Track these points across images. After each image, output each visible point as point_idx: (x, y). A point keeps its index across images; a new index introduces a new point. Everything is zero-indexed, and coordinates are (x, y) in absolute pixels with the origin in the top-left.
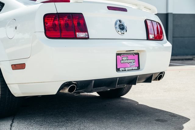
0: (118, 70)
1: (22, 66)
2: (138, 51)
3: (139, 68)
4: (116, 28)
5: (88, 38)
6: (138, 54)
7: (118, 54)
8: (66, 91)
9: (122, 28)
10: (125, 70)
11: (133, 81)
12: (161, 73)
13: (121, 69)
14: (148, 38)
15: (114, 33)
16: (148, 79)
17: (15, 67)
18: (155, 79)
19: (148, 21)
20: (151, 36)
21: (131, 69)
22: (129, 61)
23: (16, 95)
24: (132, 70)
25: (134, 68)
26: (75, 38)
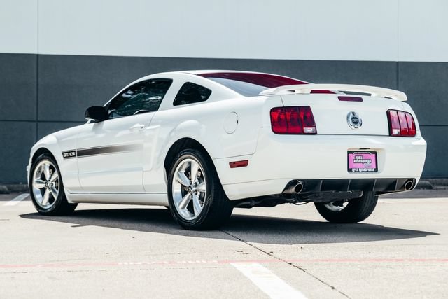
0: (350, 170)
1: (244, 164)
2: (375, 149)
3: (376, 170)
4: (348, 121)
5: (316, 134)
6: (375, 153)
7: (349, 153)
8: (292, 190)
9: (356, 121)
10: (359, 172)
13: (353, 170)
14: (391, 134)
15: (346, 127)
17: (234, 165)
18: (402, 188)
19: (391, 111)
20: (396, 132)
21: (366, 170)
22: (364, 161)
23: (231, 199)
24: (368, 171)
25: (370, 170)
26: (302, 133)
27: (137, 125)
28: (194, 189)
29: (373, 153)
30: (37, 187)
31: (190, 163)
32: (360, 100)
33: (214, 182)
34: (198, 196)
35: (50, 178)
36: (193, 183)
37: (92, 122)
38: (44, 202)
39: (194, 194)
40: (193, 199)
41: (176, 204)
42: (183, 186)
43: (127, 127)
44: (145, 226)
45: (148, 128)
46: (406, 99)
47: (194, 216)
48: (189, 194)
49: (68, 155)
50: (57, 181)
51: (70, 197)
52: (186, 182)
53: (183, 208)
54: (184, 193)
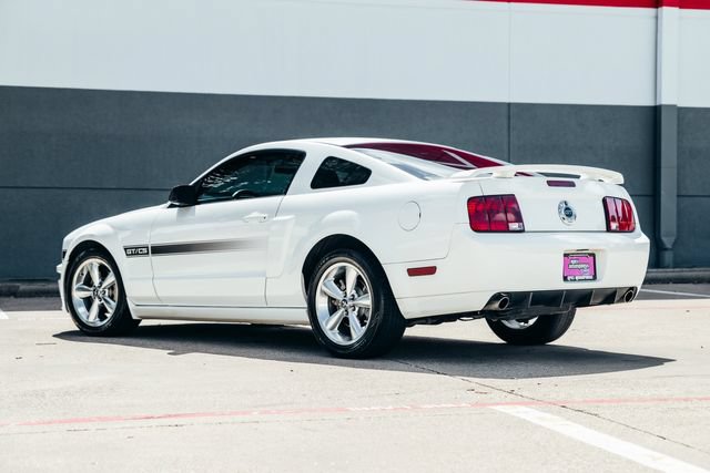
0: (565, 279)
1: (431, 271)
2: (593, 250)
3: (595, 278)
4: (560, 212)
5: (524, 231)
6: (593, 255)
7: (565, 255)
8: (496, 306)
9: (569, 213)
10: (575, 280)
11: (584, 299)
12: (632, 288)
13: (569, 278)
14: (609, 229)
15: (555, 221)
16: (609, 297)
17: (413, 272)
18: (621, 300)
19: (608, 200)
20: (613, 226)
21: (583, 278)
22: (580, 266)
23: (406, 317)
24: (586, 279)
25: (587, 277)
26: (508, 230)
27: (255, 214)
28: (350, 303)
29: (590, 254)
30: (78, 296)
31: (344, 268)
32: (572, 185)
33: (385, 295)
34: (356, 312)
35: (101, 284)
36: (349, 295)
37: (171, 206)
38: (91, 317)
39: (350, 310)
40: (349, 316)
41: (323, 323)
42: (331, 299)
43: (238, 215)
44: (269, 352)
45: (275, 219)
46: (622, 182)
47: (351, 339)
48: (342, 310)
49: (133, 251)
50: (112, 288)
51: (136, 311)
52: (338, 294)
53: (332, 329)
54: (333, 309)
